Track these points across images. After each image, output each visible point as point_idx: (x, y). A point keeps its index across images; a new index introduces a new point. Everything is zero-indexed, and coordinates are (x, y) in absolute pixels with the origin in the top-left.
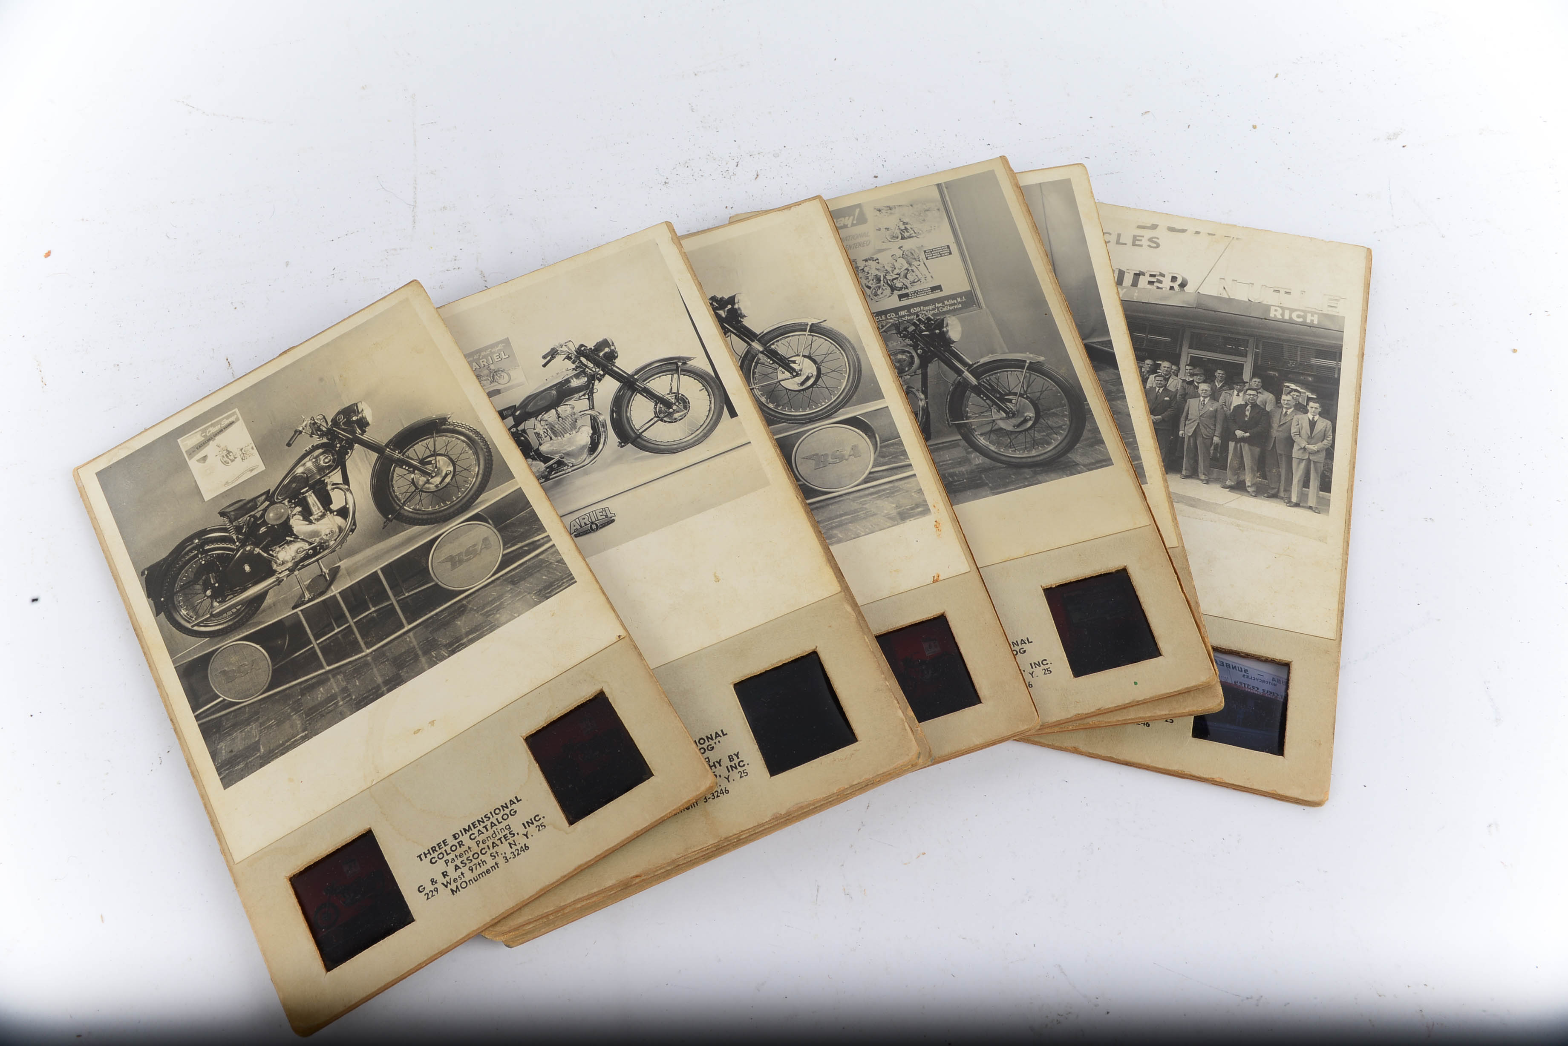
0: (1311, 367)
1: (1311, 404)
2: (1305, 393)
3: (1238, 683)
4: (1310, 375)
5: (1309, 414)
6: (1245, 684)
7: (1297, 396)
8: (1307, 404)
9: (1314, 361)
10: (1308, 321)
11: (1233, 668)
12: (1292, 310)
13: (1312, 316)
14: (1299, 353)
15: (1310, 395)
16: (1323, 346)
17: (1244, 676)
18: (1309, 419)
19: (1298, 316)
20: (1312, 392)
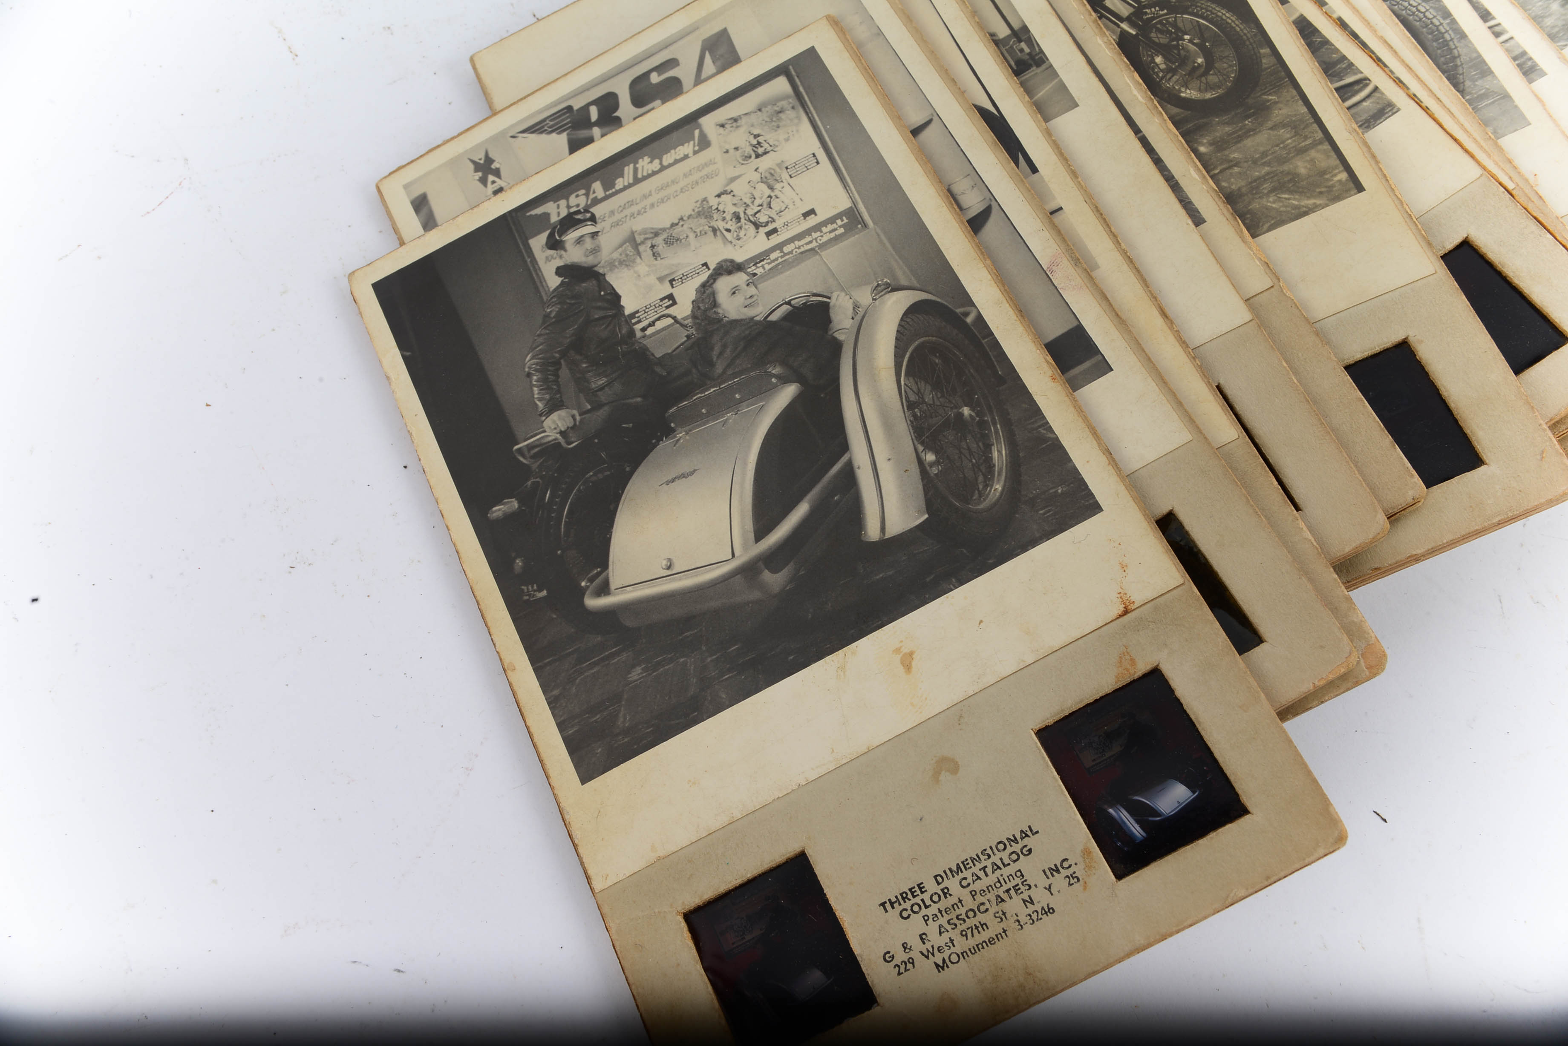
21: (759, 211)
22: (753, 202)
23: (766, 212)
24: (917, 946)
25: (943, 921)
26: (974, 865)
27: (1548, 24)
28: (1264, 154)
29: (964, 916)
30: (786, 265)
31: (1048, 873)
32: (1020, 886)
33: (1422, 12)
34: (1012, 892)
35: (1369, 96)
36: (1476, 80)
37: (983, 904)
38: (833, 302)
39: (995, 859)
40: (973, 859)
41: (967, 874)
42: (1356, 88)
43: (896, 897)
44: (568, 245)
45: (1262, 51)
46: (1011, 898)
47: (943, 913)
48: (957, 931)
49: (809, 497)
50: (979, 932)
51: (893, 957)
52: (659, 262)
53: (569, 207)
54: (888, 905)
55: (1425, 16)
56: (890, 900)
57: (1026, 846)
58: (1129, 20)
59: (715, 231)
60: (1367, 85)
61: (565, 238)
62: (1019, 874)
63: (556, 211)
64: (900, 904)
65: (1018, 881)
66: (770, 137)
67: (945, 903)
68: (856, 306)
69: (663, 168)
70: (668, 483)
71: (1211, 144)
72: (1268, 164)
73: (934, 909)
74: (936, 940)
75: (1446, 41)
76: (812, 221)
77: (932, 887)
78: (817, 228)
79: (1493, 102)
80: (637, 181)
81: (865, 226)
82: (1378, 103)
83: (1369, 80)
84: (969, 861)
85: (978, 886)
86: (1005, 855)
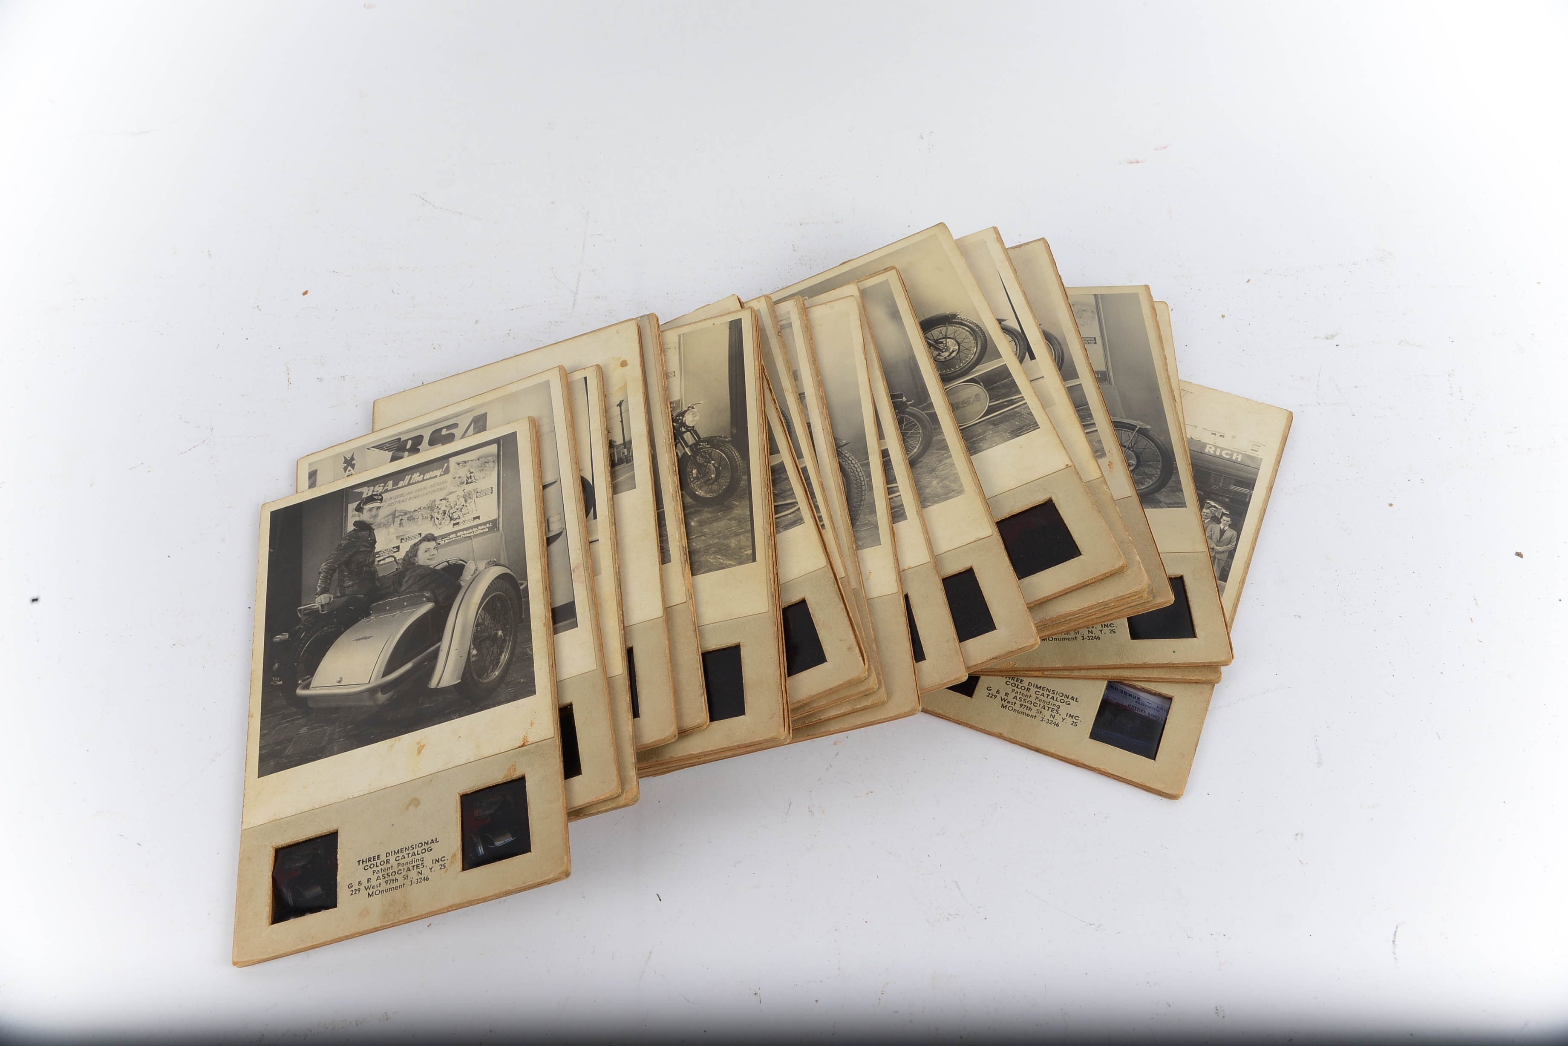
0: (1230, 491)
1: (1224, 518)
2: (1221, 509)
3: (1131, 707)
4: (1227, 497)
5: (1221, 525)
6: (1136, 708)
7: (1215, 511)
8: (1221, 517)
9: (1232, 487)
10: (1234, 458)
11: (1129, 695)
12: (1223, 449)
13: (1238, 455)
14: (1222, 480)
15: (1225, 511)
16: (1241, 477)
17: (1136, 702)
18: (1220, 528)
19: (1227, 454)
20: (1226, 509)
21: (455, 512)
22: (454, 507)
23: (458, 513)
24: (365, 883)
25: (380, 875)
26: (405, 851)
27: (927, 491)
28: (720, 532)
29: (390, 874)
30: (456, 542)
31: (434, 862)
32: (420, 865)
33: (857, 472)
34: (415, 867)
35: (793, 512)
36: (866, 515)
37: (401, 870)
38: (467, 565)
39: (415, 851)
40: (406, 848)
41: (400, 855)
42: (790, 506)
43: (366, 859)
44: (364, 511)
45: (743, 477)
46: (413, 870)
47: (382, 871)
48: (384, 880)
49: (412, 661)
50: (393, 883)
51: (352, 886)
52: (401, 528)
53: (373, 491)
54: (361, 862)
55: (858, 474)
56: (363, 860)
57: (430, 847)
58: (690, 447)
59: (432, 517)
60: (796, 506)
61: (365, 507)
62: (422, 859)
63: (367, 492)
64: (366, 863)
65: (420, 862)
66: (477, 474)
67: (386, 866)
68: (476, 570)
69: (423, 480)
70: (357, 640)
71: (698, 522)
72: (719, 538)
73: (379, 868)
74: (374, 882)
75: (862, 490)
76: (477, 522)
77: (383, 858)
78: (476, 526)
79: (869, 529)
80: (409, 484)
81: (498, 530)
82: (796, 517)
83: (798, 504)
84: (404, 849)
85: (401, 862)
86: (420, 850)
